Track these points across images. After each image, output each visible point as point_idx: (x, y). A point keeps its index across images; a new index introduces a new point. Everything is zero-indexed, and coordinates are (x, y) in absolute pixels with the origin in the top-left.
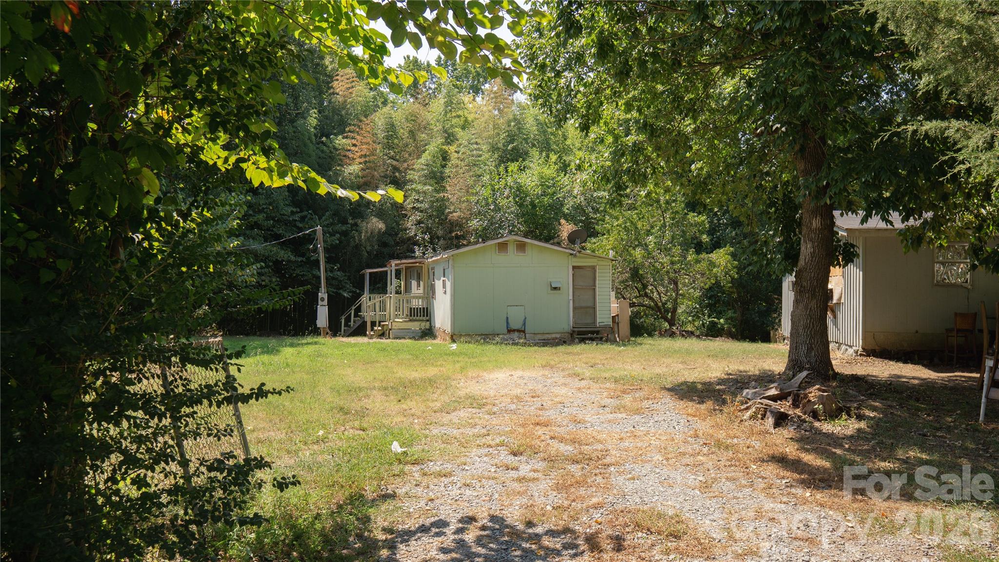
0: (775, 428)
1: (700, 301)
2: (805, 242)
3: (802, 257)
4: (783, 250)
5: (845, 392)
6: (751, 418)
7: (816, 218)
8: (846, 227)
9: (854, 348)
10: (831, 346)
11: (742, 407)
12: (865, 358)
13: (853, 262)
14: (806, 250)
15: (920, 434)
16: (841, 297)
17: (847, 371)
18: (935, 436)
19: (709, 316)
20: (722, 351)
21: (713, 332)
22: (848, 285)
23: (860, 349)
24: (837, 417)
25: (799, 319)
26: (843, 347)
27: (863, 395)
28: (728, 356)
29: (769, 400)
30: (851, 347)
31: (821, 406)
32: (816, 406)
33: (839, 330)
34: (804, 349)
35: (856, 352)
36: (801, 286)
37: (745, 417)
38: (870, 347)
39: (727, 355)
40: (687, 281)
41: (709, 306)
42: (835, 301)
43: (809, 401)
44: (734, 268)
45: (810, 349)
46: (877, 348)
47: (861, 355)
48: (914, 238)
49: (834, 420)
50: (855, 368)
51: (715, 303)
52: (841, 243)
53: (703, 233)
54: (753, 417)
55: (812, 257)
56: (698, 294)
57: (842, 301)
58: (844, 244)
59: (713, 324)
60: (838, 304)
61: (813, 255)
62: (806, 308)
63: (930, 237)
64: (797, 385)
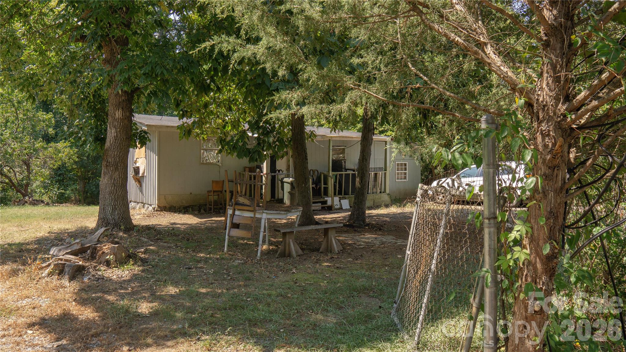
0: (70, 282)
1: (51, 177)
2: (110, 128)
3: (108, 140)
4: (93, 133)
5: (139, 240)
6: (49, 275)
7: (119, 110)
8: (146, 124)
9: (153, 206)
10: (132, 205)
11: (44, 265)
12: (159, 213)
13: (146, 144)
14: (111, 134)
15: (186, 268)
16: (144, 173)
17: (144, 223)
18: (196, 268)
19: (58, 189)
20: (57, 214)
21: (62, 199)
22: (149, 164)
23: (157, 206)
24: (126, 263)
25: (106, 187)
26: (146, 206)
27: (152, 241)
28: (60, 218)
29: (71, 254)
30: (151, 205)
31: (111, 257)
32: (108, 257)
33: (143, 195)
34: (110, 209)
35: (154, 209)
36: (107, 162)
37: (43, 275)
38: (162, 205)
39: (58, 217)
40: (38, 163)
41: (58, 181)
42: (140, 175)
43: (103, 253)
44: (75, 153)
45: (114, 209)
46: (167, 205)
47: (157, 210)
48: (187, 131)
49: (124, 267)
50: (152, 220)
51: (63, 179)
52: (138, 131)
53: (50, 127)
54: (50, 274)
55: (116, 140)
56: (47, 172)
57: (145, 175)
58: (140, 131)
59: (62, 195)
60: (143, 177)
61: (116, 138)
62: (111, 179)
63: (197, 132)
64: (96, 240)
